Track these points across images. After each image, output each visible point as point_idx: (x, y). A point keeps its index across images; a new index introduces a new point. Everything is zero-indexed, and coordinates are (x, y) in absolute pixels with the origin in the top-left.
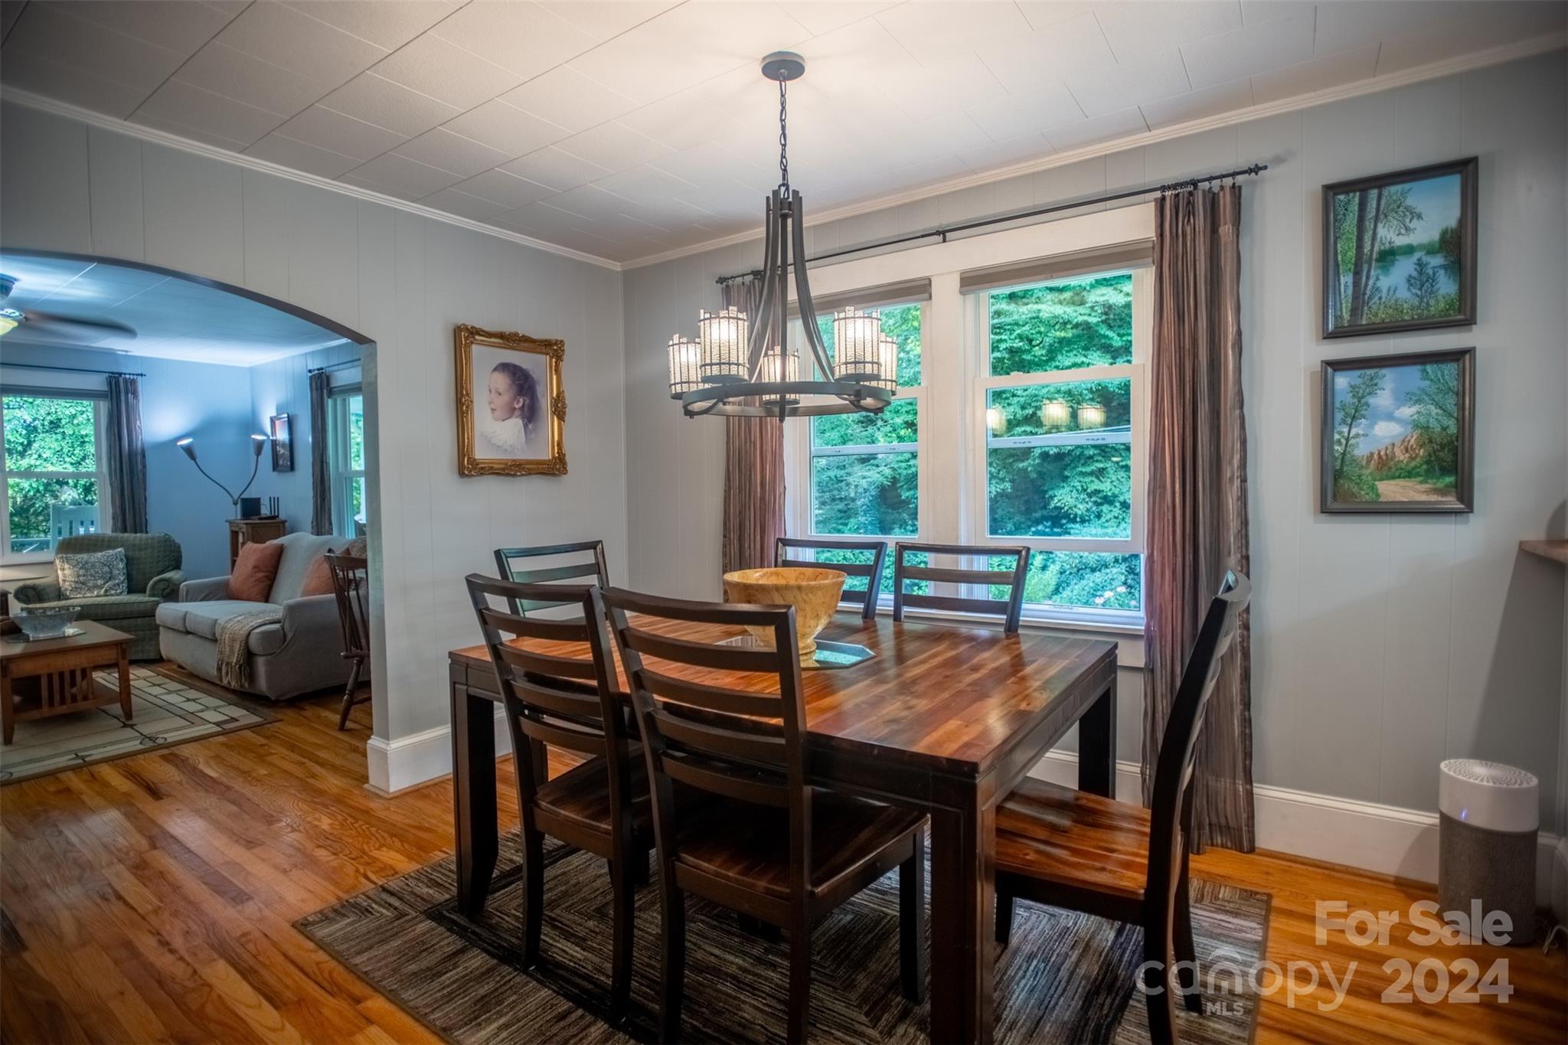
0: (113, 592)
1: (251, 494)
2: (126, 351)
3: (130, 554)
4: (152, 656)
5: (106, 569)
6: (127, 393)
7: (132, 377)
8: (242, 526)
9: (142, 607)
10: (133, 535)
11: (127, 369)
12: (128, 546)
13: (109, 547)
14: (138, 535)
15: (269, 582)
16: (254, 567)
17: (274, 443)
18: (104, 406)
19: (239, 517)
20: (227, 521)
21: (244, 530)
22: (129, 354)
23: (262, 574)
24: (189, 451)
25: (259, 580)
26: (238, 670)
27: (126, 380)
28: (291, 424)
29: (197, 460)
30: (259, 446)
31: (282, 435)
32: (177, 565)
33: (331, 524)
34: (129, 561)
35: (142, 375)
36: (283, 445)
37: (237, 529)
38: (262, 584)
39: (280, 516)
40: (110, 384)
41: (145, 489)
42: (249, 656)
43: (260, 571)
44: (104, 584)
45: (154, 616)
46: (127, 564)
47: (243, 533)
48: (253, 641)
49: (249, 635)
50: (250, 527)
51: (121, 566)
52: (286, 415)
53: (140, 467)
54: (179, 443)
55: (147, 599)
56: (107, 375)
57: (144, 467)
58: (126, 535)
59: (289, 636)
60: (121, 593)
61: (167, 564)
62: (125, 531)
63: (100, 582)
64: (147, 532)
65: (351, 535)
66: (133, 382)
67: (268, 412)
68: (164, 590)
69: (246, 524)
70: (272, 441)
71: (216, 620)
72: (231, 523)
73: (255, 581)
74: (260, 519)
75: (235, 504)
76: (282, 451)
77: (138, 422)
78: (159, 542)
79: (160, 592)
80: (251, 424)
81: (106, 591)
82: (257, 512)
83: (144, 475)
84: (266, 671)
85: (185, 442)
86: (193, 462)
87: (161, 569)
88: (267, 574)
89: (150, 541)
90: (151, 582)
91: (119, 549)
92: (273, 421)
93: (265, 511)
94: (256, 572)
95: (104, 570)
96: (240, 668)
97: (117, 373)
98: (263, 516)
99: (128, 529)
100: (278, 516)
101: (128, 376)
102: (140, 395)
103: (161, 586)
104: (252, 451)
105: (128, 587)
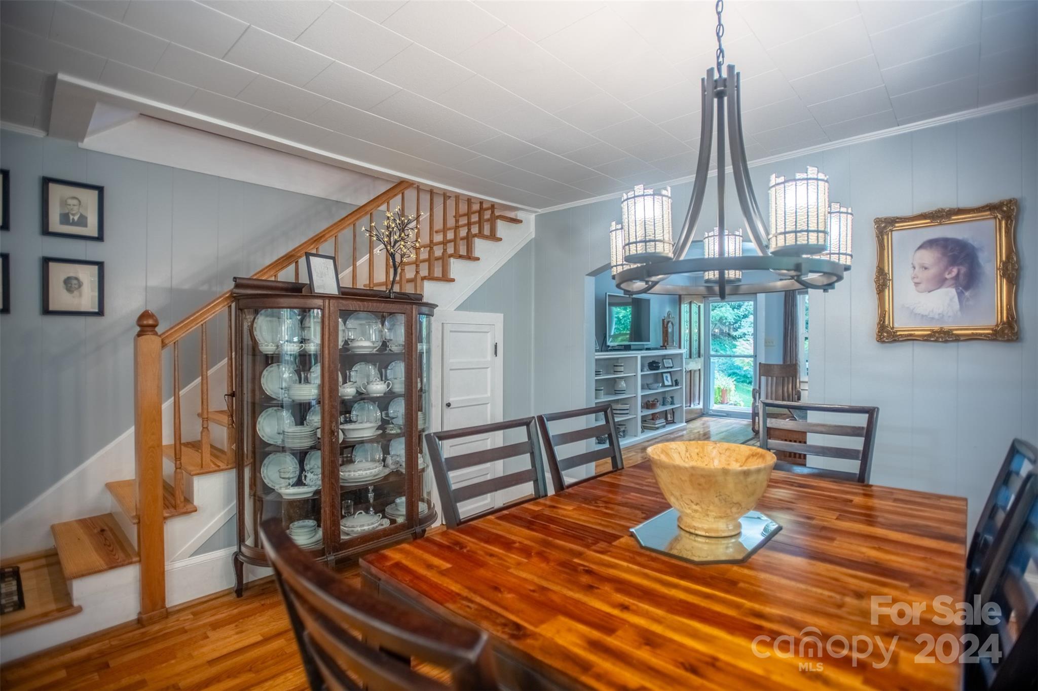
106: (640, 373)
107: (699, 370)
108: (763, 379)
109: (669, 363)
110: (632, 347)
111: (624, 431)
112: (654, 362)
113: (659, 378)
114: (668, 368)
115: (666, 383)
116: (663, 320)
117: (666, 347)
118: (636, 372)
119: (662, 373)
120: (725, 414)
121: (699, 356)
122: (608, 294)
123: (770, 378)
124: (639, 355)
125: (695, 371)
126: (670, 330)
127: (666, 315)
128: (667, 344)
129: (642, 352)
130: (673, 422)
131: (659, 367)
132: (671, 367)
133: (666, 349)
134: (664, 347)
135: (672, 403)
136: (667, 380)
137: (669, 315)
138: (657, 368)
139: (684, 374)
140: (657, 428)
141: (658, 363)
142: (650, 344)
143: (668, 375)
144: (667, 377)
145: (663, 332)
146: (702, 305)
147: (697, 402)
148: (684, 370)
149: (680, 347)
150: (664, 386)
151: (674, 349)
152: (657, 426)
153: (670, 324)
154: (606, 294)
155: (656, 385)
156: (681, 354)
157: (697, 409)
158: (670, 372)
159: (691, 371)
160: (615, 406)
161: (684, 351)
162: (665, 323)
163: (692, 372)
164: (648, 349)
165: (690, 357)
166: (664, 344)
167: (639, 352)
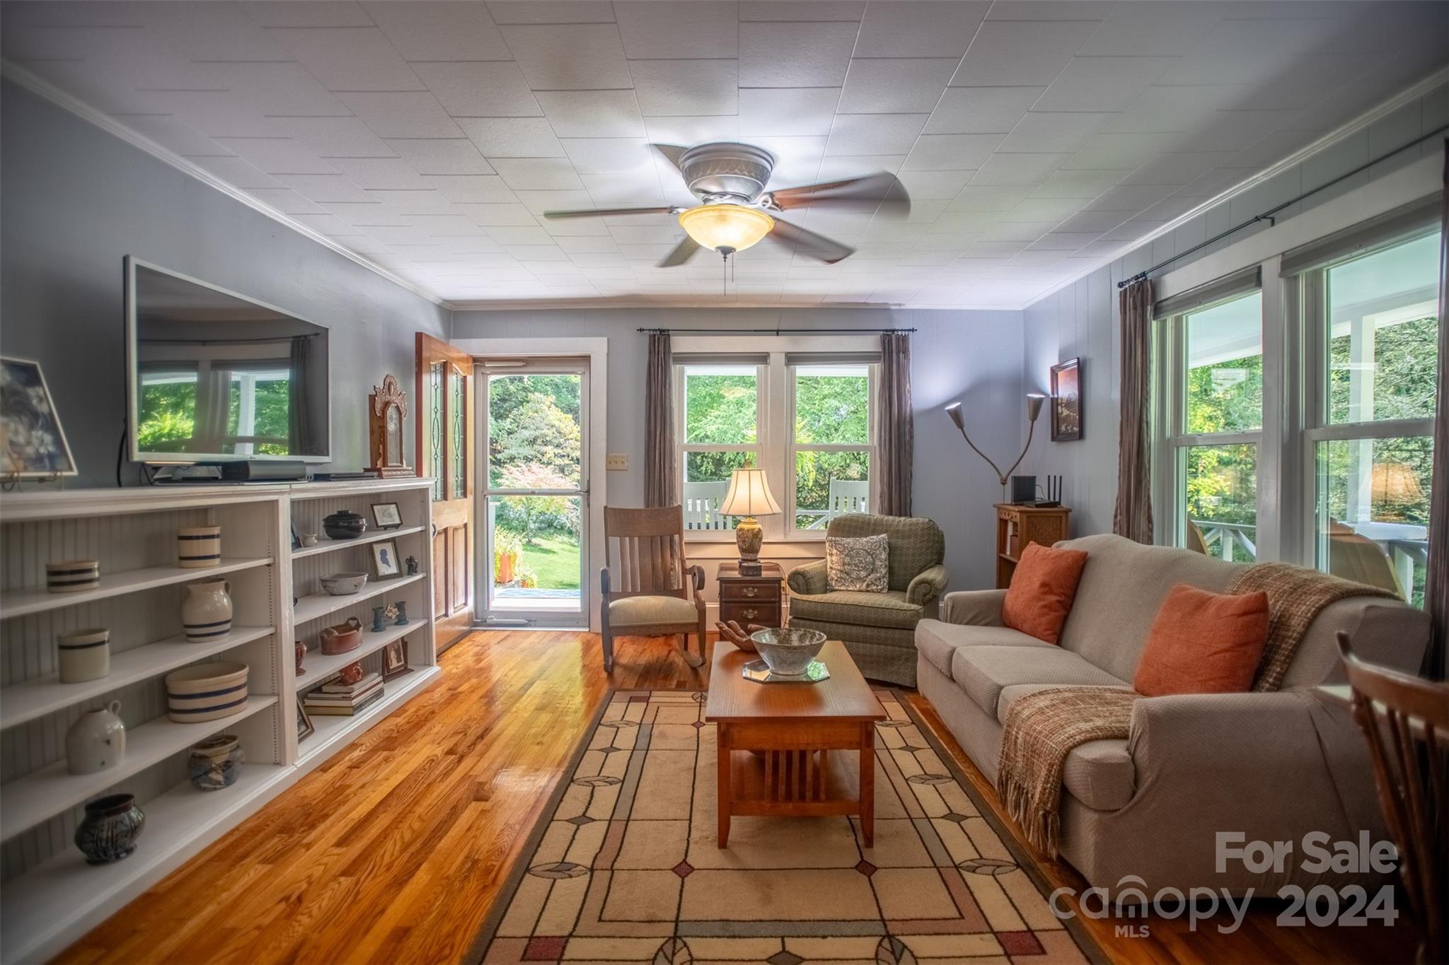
0: (874, 588)
1: (1023, 471)
2: (900, 305)
3: (893, 541)
4: (907, 682)
5: (869, 559)
6: (898, 353)
7: (904, 333)
8: (1014, 514)
9: (901, 616)
10: (897, 519)
11: (900, 324)
12: (894, 533)
13: (875, 532)
14: (902, 519)
15: (1063, 612)
16: (1044, 585)
17: (1055, 403)
18: (877, 367)
19: (1009, 500)
20: (994, 506)
21: (1018, 520)
22: (902, 307)
23: (1054, 598)
24: (956, 415)
25: (1049, 607)
26: (1041, 821)
27: (898, 338)
28: (1081, 372)
29: (964, 428)
30: (1037, 405)
31: (1067, 390)
32: (938, 559)
33: (1150, 521)
34: (892, 550)
35: (913, 330)
36: (1068, 404)
37: (1007, 518)
38: (1053, 615)
39: (1062, 504)
40: (883, 343)
41: (911, 464)
42: (1063, 797)
43: (1051, 592)
44: (867, 577)
45: (914, 630)
46: (889, 554)
47: (1015, 525)
48: (1076, 778)
49: (1066, 756)
50: (1024, 517)
51: (884, 556)
52: (1076, 361)
53: (908, 438)
54: (947, 408)
55: (907, 605)
56: (882, 333)
57: (912, 437)
58: (891, 518)
59: (1148, 779)
60: (882, 590)
61: (929, 558)
62: (890, 513)
63: (863, 574)
64: (911, 516)
65: (1181, 541)
66: (904, 339)
67: (1048, 360)
68: (925, 595)
69: (1020, 512)
70: (1052, 399)
71: (1001, 688)
72: (999, 508)
73: (1044, 606)
74: (1038, 506)
75: (1004, 483)
76: (1065, 412)
77: (908, 386)
78: (923, 529)
79: (921, 598)
80: (1022, 381)
81: (868, 585)
82: (1031, 497)
83: (911, 447)
84: (1097, 844)
85: (953, 406)
86: (960, 430)
87: (922, 564)
88: (1062, 598)
89: (913, 528)
90: (912, 583)
91: (883, 536)
92: (1054, 373)
93: (1041, 494)
94: (1045, 593)
95: (867, 560)
96: (1045, 817)
97: (890, 330)
98: (1038, 501)
99: (894, 513)
100: (1059, 503)
101: (900, 333)
102: (911, 353)
103: (922, 589)
104: (1026, 412)
105: (889, 584)
106: (287, 555)
107: (465, 526)
108: (615, 541)
109: (390, 516)
110: (254, 471)
111: (227, 765)
112: (343, 515)
113: (362, 563)
114: (386, 528)
115: (384, 570)
116: (372, 399)
117: (379, 470)
118: (273, 552)
119: (371, 544)
120: (524, 621)
121: (465, 495)
122: (134, 262)
123: (627, 539)
124: (284, 496)
125: (455, 529)
126: (392, 427)
127: (380, 385)
128: (385, 464)
129: (296, 485)
130: (405, 670)
131: (361, 527)
132: (396, 527)
133: (380, 476)
134: (374, 471)
135: (401, 621)
136: (385, 561)
137: (388, 386)
138: (354, 532)
139: (432, 539)
140: (360, 707)
141: (355, 517)
142: (329, 462)
143: (389, 548)
144: (384, 553)
145: (372, 433)
146: (470, 379)
147: (461, 600)
148: (432, 530)
149: (419, 473)
150: (376, 578)
151: (405, 477)
152: (354, 702)
153: (391, 412)
154: (126, 260)
155: (347, 583)
156: (423, 492)
157: (463, 616)
158: (393, 540)
159: (446, 531)
160: (177, 687)
161: (429, 480)
162: (378, 406)
163: (450, 533)
164: (318, 478)
165: (445, 497)
166: (374, 462)
167: (284, 486)
